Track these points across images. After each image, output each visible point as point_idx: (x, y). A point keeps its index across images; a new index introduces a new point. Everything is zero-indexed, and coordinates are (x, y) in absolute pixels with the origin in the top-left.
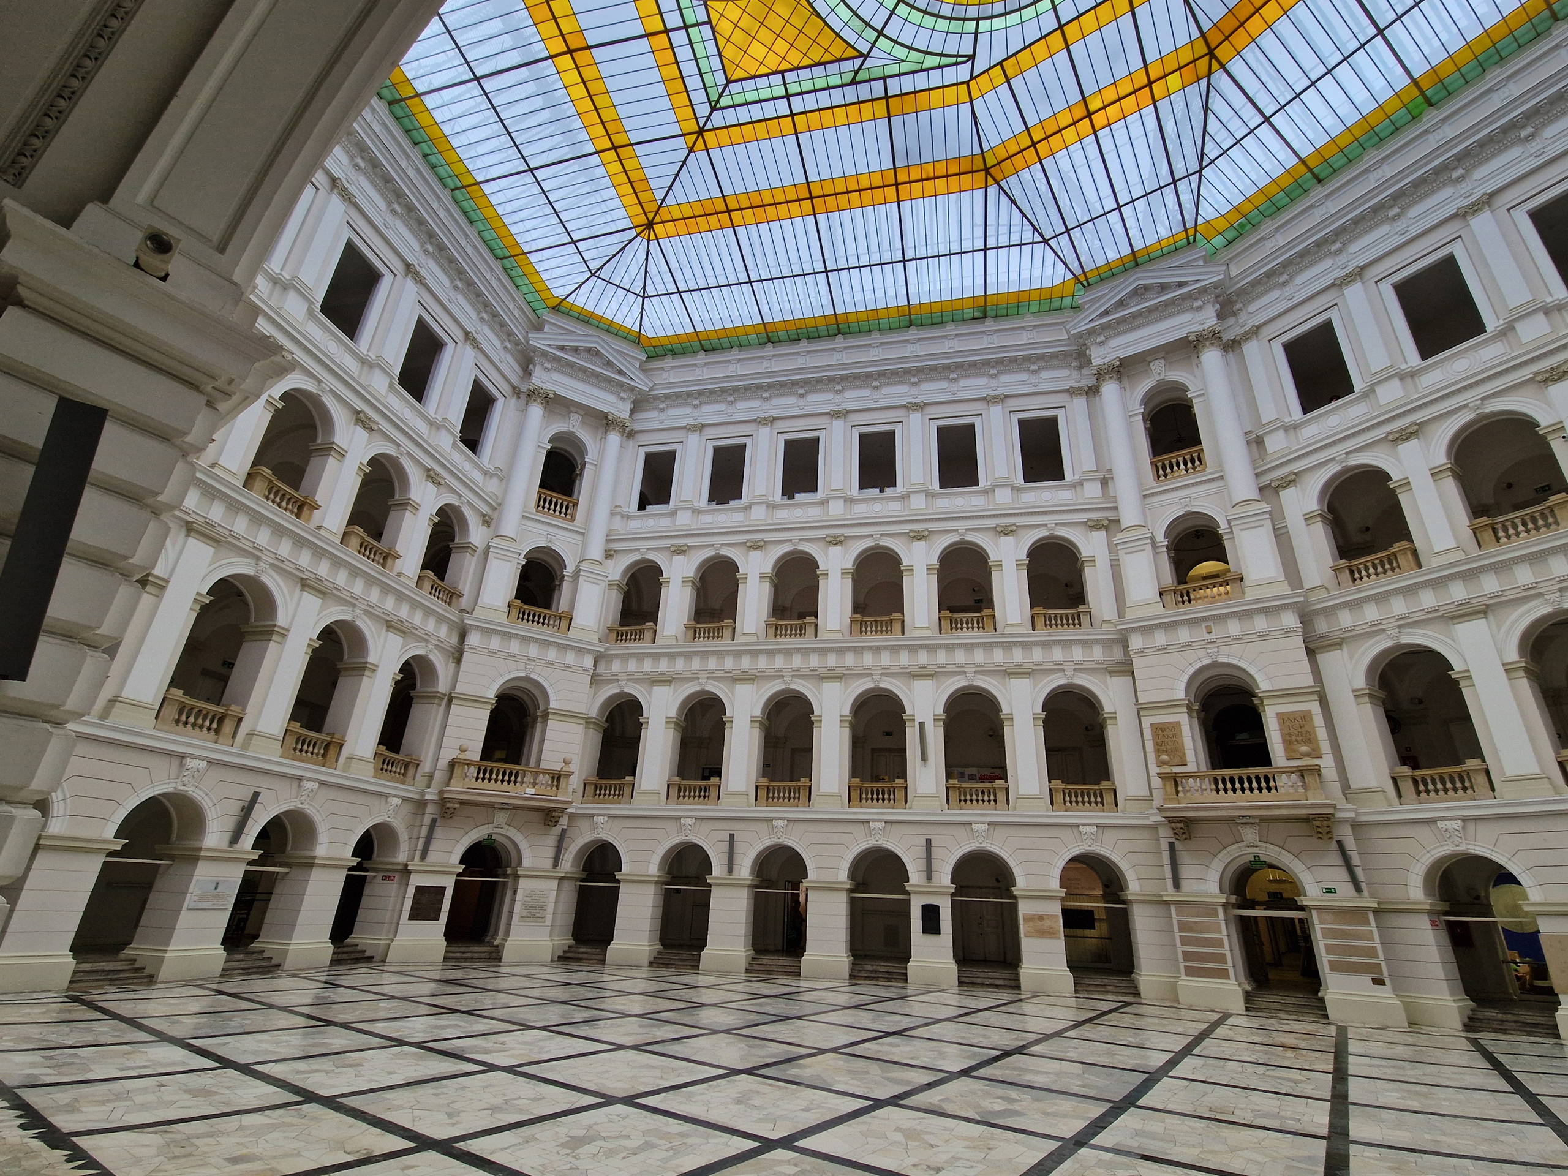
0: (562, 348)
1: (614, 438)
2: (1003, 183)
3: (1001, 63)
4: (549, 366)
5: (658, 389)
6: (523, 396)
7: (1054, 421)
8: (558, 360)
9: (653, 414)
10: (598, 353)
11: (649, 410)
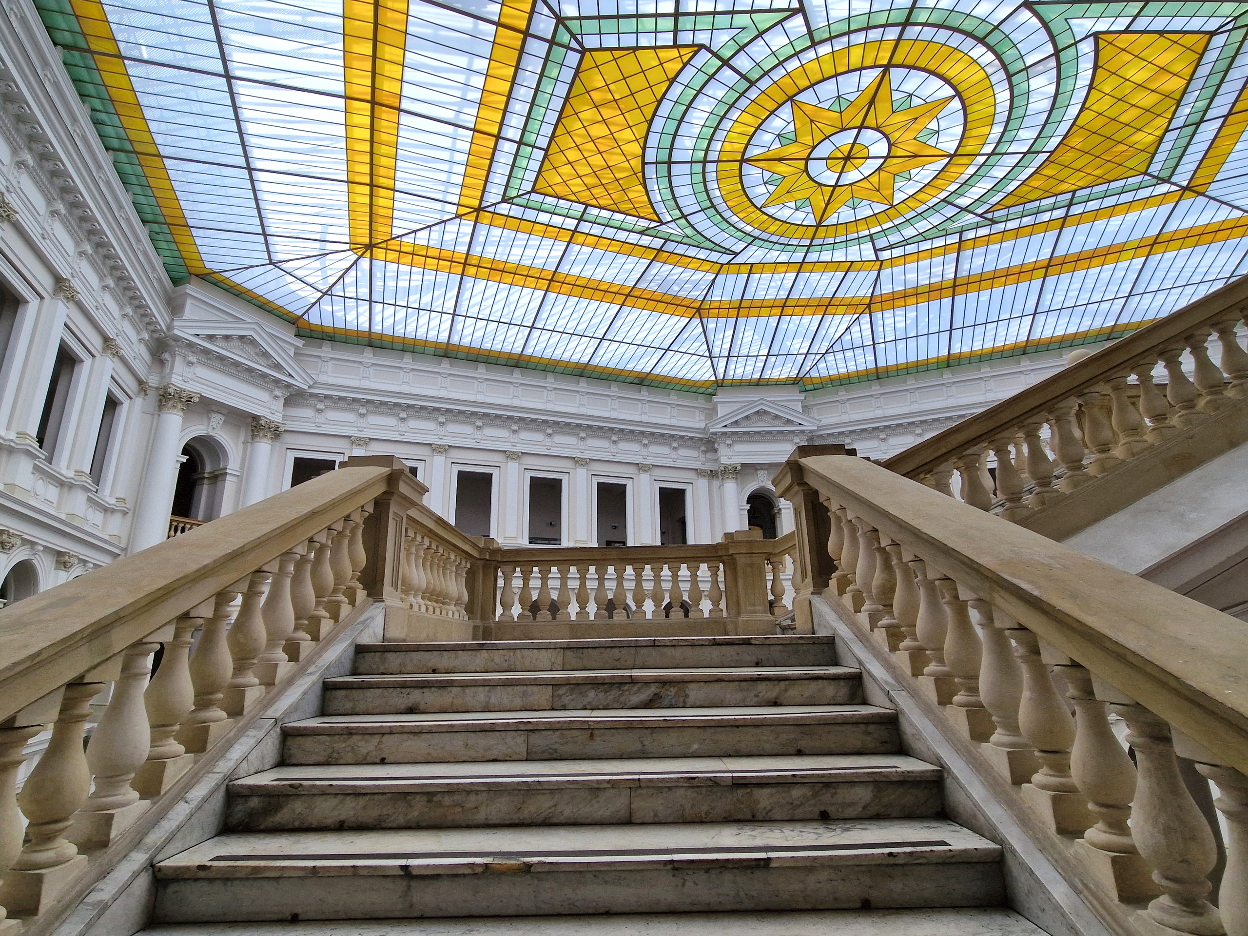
0: (211, 338)
1: (264, 447)
2: (705, 320)
3: (752, 264)
4: (194, 360)
5: (317, 388)
6: (152, 395)
7: (682, 492)
8: (206, 352)
9: (308, 413)
10: (253, 342)
11: (303, 406)
